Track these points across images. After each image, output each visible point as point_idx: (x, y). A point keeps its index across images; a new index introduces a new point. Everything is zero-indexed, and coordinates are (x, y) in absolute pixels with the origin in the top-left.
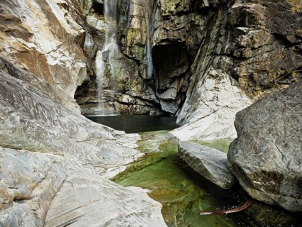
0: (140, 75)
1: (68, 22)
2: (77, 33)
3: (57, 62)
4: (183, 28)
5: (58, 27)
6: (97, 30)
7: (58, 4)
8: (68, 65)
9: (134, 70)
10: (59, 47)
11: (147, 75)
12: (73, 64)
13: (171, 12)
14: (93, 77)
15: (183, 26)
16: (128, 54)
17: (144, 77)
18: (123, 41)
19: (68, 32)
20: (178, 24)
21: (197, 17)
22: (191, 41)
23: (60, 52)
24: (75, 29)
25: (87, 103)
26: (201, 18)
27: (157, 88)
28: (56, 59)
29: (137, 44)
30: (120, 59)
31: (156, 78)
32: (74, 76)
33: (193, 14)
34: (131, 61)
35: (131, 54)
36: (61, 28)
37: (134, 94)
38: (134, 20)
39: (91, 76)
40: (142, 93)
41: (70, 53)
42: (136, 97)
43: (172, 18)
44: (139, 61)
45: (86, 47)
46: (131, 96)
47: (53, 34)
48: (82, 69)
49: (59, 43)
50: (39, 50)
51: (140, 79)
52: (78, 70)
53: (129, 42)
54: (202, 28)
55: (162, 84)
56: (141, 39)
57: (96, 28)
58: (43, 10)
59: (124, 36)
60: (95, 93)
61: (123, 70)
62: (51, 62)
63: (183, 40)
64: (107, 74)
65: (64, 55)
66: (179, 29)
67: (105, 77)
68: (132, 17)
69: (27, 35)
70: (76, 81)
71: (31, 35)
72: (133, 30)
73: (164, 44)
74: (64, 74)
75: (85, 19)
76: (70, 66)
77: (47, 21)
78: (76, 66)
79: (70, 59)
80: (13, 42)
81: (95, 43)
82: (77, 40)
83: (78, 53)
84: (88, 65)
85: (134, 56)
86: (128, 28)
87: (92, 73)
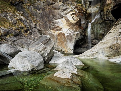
1: (73, 19)
2: (76, 21)
5: (69, 23)
7: (70, 15)
9: (110, 26)
10: (69, 29)
16: (105, 19)
28: (68, 33)
30: (101, 23)
34: (108, 21)
35: (107, 18)
36: (70, 22)
41: (73, 30)
45: (82, 24)
47: (68, 25)
48: (77, 34)
50: (63, 32)
52: (75, 35)
53: (105, 12)
58: (65, 20)
59: (102, 11)
61: (102, 28)
62: (66, 35)
64: (93, 32)
65: (70, 31)
67: (92, 34)
69: (60, 29)
70: (75, 39)
71: (61, 29)
72: (107, 5)
74: (70, 37)
75: (86, 12)
76: (72, 34)
77: (66, 22)
78: (75, 34)
79: (72, 32)
80: (57, 32)
81: (86, 21)
82: (76, 24)
83: (76, 29)
84: (81, 31)
85: (109, 18)
86: (104, 6)
87: (83, 34)
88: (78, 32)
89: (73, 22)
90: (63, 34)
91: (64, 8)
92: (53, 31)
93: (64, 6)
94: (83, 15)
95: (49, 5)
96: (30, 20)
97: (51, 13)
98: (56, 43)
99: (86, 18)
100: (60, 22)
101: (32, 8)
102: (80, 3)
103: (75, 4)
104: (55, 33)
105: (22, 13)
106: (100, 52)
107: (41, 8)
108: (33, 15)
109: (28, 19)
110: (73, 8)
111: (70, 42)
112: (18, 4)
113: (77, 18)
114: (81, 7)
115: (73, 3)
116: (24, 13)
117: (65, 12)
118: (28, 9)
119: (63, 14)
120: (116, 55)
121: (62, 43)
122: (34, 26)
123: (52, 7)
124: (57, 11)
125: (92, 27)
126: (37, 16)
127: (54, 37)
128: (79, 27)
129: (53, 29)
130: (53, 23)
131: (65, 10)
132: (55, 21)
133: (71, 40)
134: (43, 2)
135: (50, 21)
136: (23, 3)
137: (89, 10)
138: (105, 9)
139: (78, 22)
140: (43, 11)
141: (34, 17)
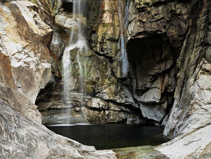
0: (113, 73)
1: (36, 23)
2: (44, 33)
3: (21, 63)
4: (162, 18)
5: (25, 29)
6: (65, 28)
7: (28, 7)
8: (32, 66)
9: (106, 69)
10: (24, 48)
11: (121, 73)
12: (38, 65)
13: (147, 4)
14: (58, 78)
15: (161, 16)
16: (98, 51)
17: (119, 76)
18: (93, 37)
19: (36, 32)
20: (156, 15)
21: (178, 6)
22: (173, 32)
23: (25, 53)
24: (43, 29)
25: (49, 109)
26: (183, 6)
27: (135, 88)
28: (20, 60)
29: (109, 40)
30: (89, 57)
31: (132, 76)
32: (37, 78)
33: (173, 4)
34: (102, 58)
36: (29, 29)
37: (106, 97)
38: (105, 15)
39: (56, 78)
40: (116, 95)
41: (35, 54)
42: (108, 101)
43: (149, 9)
44: (112, 57)
45: (53, 46)
46: (102, 99)
47: (20, 35)
48: (46, 70)
49: (25, 44)
51: (114, 78)
52: (42, 72)
53: (100, 37)
54: (185, 17)
55: (140, 84)
56: (114, 33)
57: (65, 26)
58: (13, 14)
59: (94, 32)
60: (59, 97)
61: (93, 68)
62: (15, 64)
63: (164, 31)
64: (75, 74)
65: (29, 56)
66: (158, 20)
67: (72, 78)
68: (104, 12)
70: (39, 83)
72: (104, 25)
73: (140, 37)
74: (26, 76)
75: (54, 18)
77: (15, 23)
78: (40, 67)
79: (35, 59)
82: (44, 40)
83: (43, 53)
84: (54, 65)
85: (105, 52)
86: (99, 24)
87: (57, 74)
88: (47, 65)
113: (44, 23)
114: (46, 2)
125: (73, 60)
133: (29, 85)
138: (100, 30)
139: (47, 35)
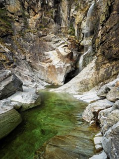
1: (65, 51)
2: (67, 54)
5: (60, 55)
7: (62, 47)
10: (60, 61)
18: (93, 46)
28: (58, 66)
32: (64, 70)
36: (62, 55)
47: (59, 58)
53: (97, 45)
58: (57, 52)
59: (94, 43)
65: (61, 64)
68: (99, 30)
71: (52, 61)
74: (60, 70)
75: (79, 44)
76: (62, 66)
77: (57, 55)
78: (65, 66)
79: (63, 64)
80: (47, 65)
81: (78, 53)
82: (67, 56)
83: (67, 61)
84: (72, 64)
86: (96, 38)
87: (75, 67)
88: (69, 65)
89: (65, 54)
90: (54, 66)
91: (56, 40)
92: (43, 63)
93: (56, 38)
94: (75, 48)
95: (40, 37)
96: (19, 53)
97: (42, 45)
98: (46, 76)
99: (79, 51)
100: (51, 54)
101: (22, 40)
102: (74, 35)
103: (68, 36)
104: (46, 65)
105: (10, 45)
106: (72, 87)
107: (32, 40)
108: (23, 47)
109: (17, 51)
110: (66, 40)
111: (60, 75)
112: (6, 36)
113: (68, 50)
114: (74, 39)
115: (66, 35)
116: (12, 45)
117: (56, 44)
118: (17, 40)
119: (54, 46)
120: (86, 90)
121: (52, 75)
122: (23, 58)
123: (44, 39)
124: (48, 43)
125: (84, 59)
126: (26, 48)
127: (44, 69)
128: (70, 60)
129: (43, 62)
130: (44, 55)
131: (57, 42)
132: (46, 53)
133: (61, 72)
134: (34, 34)
135: (40, 54)
136: (12, 35)
137: (83, 42)
138: (96, 41)
139: (69, 54)
140: (33, 43)
141: (24, 49)
